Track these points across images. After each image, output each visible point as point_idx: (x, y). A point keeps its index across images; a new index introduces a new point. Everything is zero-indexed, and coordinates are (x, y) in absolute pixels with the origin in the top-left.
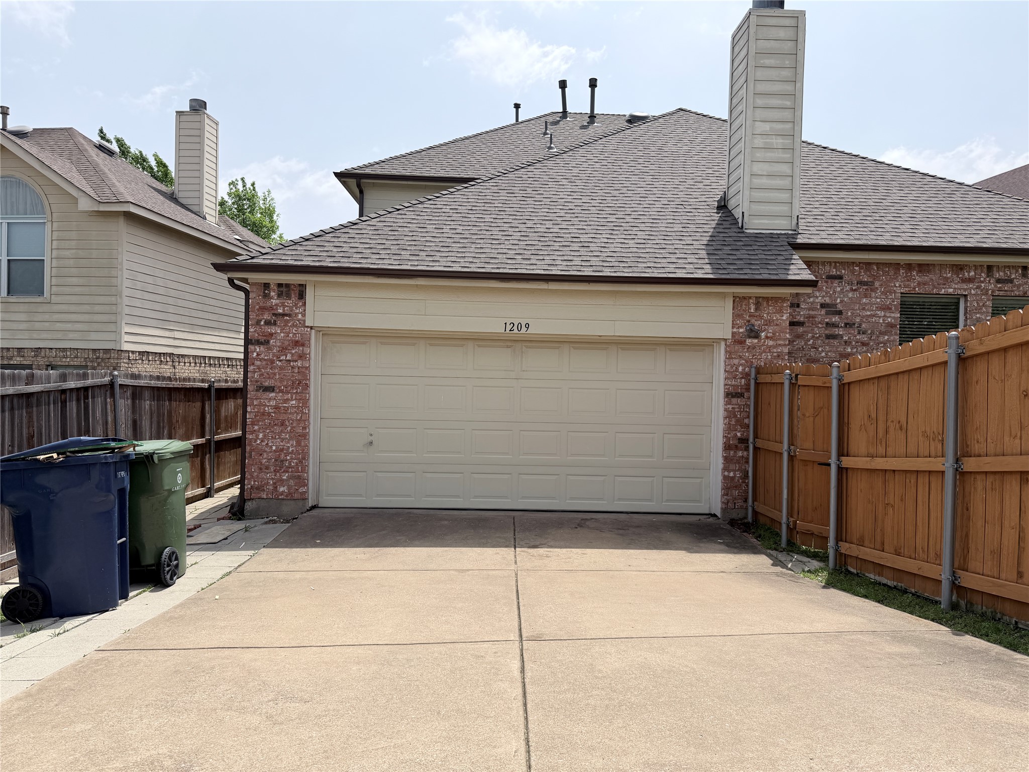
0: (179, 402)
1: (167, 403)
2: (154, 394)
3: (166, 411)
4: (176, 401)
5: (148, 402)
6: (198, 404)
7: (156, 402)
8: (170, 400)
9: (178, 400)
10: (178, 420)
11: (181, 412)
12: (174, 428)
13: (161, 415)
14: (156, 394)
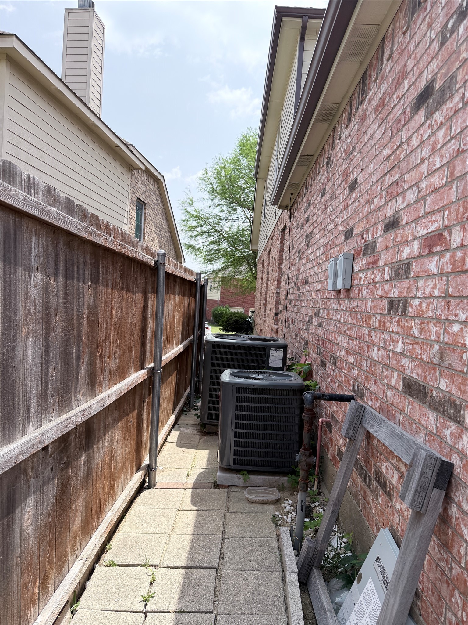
0: (112, 288)
1: (88, 288)
2: (57, 255)
3: (86, 311)
4: (107, 286)
5: (39, 275)
6: (139, 298)
7: (61, 279)
8: (95, 281)
9: (110, 285)
10: (109, 335)
11: (114, 312)
12: (101, 355)
13: (75, 322)
14: (62, 256)
